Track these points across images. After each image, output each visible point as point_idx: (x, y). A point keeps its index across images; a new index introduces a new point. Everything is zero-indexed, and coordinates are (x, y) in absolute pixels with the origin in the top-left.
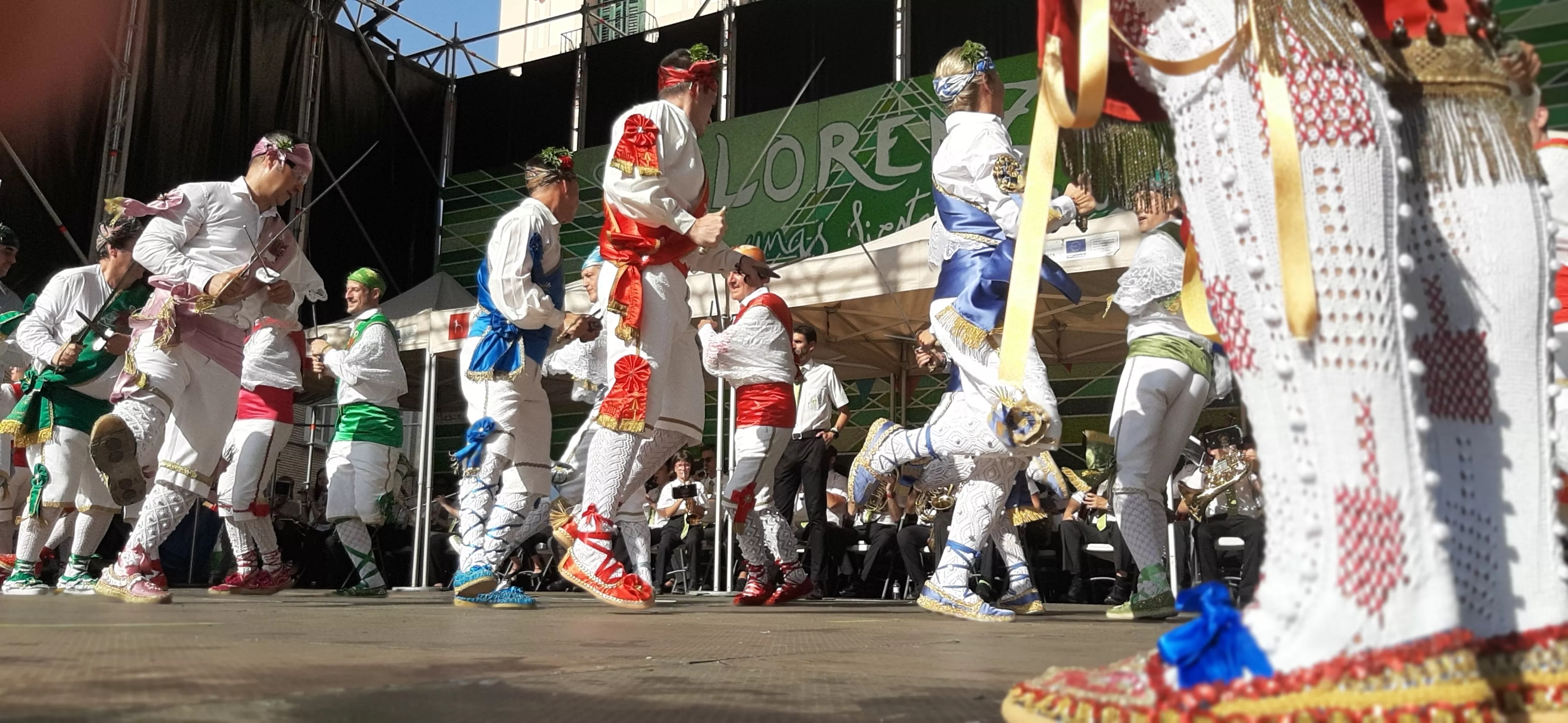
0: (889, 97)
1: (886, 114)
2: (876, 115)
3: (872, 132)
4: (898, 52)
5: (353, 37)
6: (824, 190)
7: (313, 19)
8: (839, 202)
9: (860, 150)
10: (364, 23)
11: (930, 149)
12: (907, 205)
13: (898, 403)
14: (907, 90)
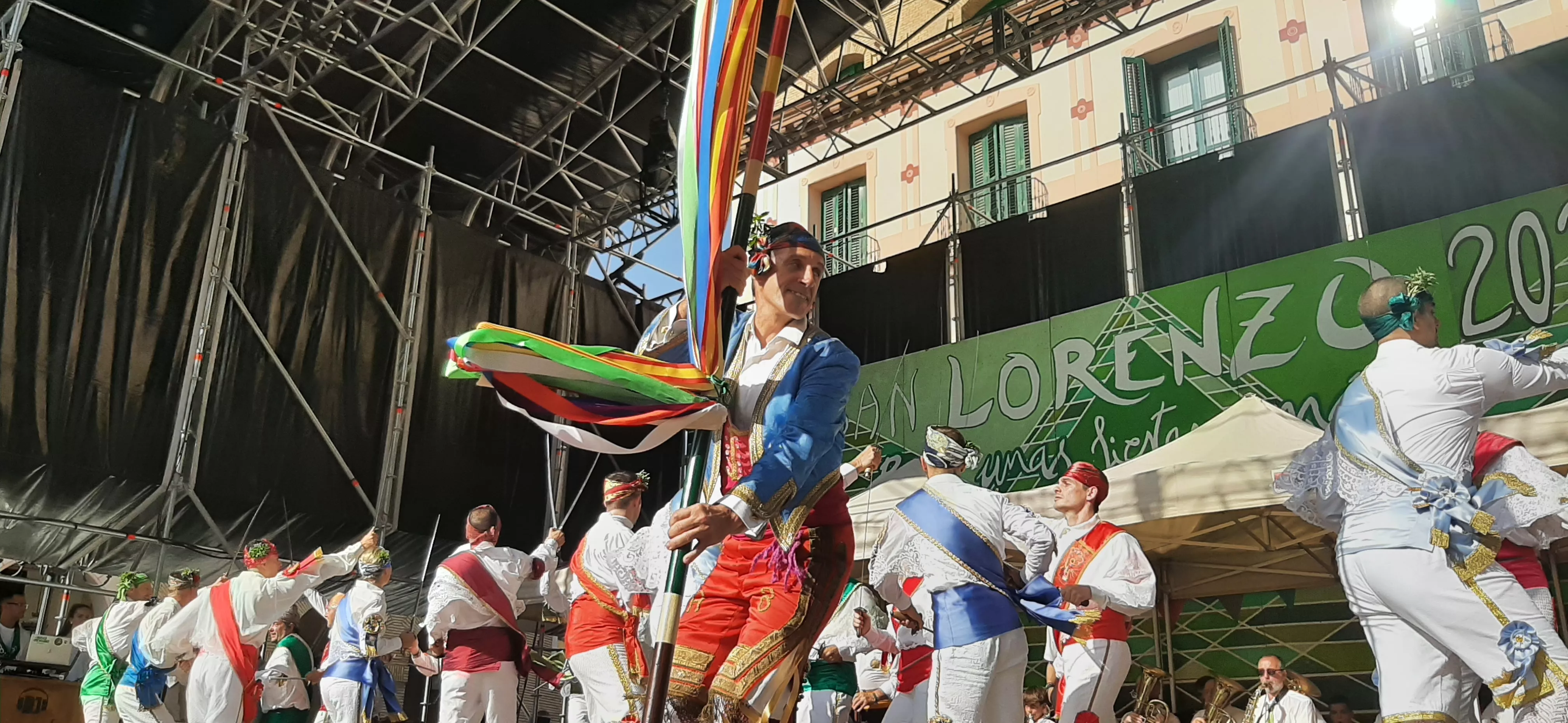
0: (1123, 311)
1: (1122, 329)
2: (1111, 330)
3: (1109, 347)
4: (1129, 266)
5: (604, 286)
6: (1064, 407)
7: (570, 275)
8: (1080, 418)
9: (1098, 365)
10: (613, 271)
11: (1172, 362)
12: (1152, 419)
13: (1162, 628)
14: (1142, 304)
